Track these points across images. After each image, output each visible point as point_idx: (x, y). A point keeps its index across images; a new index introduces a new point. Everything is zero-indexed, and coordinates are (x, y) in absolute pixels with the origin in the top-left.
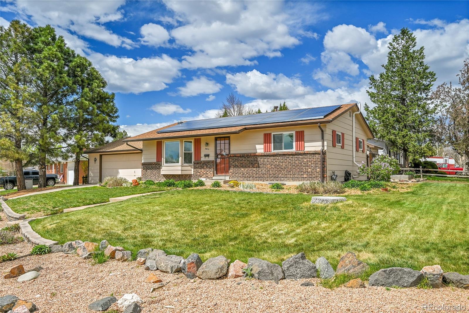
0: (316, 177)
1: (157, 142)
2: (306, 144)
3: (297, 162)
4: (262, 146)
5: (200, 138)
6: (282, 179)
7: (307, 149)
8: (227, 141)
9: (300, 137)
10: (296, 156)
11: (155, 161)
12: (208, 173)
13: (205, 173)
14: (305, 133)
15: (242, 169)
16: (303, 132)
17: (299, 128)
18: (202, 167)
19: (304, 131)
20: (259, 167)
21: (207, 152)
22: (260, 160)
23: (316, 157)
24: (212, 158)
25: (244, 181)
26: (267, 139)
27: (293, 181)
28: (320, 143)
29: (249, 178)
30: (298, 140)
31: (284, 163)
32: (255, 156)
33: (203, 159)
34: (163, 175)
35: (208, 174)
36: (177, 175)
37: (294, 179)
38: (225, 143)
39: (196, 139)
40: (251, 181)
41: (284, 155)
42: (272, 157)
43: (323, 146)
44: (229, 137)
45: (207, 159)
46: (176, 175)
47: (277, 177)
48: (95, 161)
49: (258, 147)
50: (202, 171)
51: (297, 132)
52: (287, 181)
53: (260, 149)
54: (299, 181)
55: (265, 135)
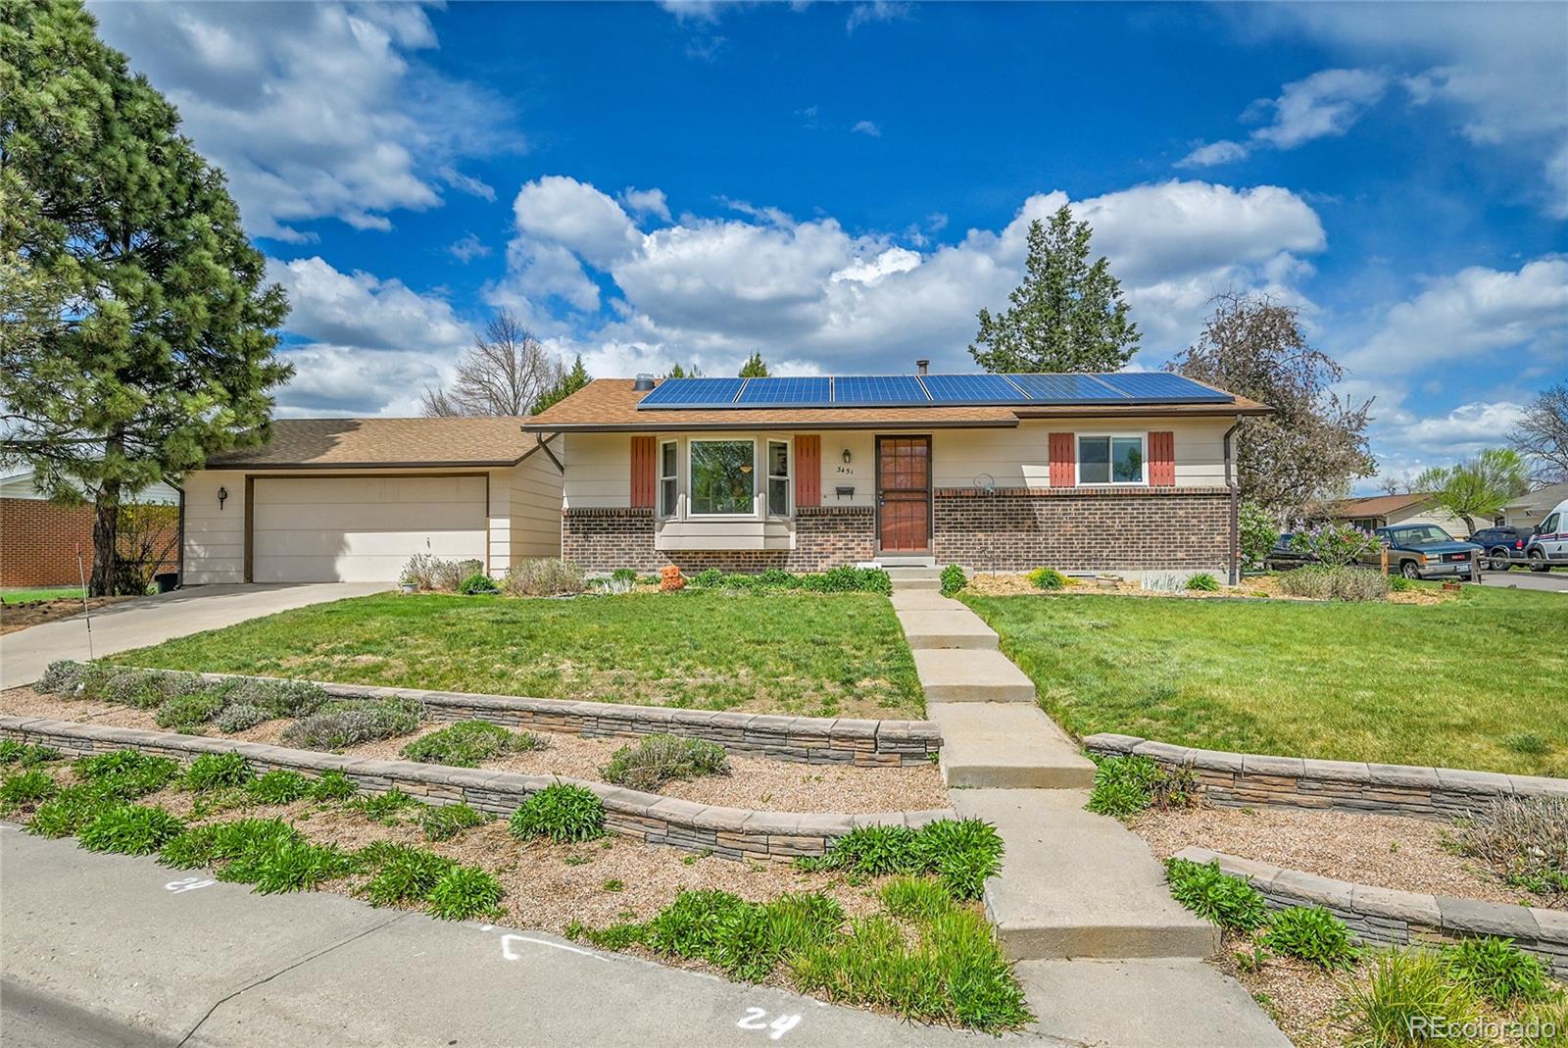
0: (1213, 557)
1: (633, 438)
2: (1179, 470)
3: (1156, 518)
4: (1045, 470)
5: (819, 436)
6: (1112, 562)
7: (1181, 483)
8: (920, 449)
9: (1163, 449)
10: (1154, 501)
11: (624, 502)
12: (852, 545)
13: (840, 545)
14: (1177, 439)
15: (981, 535)
16: (1170, 435)
17: (1161, 426)
18: (830, 527)
19: (1172, 433)
20: (1036, 528)
21: (845, 481)
22: (1042, 510)
23: (1211, 504)
24: (865, 498)
25: (986, 569)
26: (1059, 449)
27: (1144, 569)
28: (1221, 469)
29: (1005, 560)
30: (1159, 456)
31: (1117, 521)
32: (1027, 496)
33: (829, 500)
34: (666, 552)
35: (853, 549)
36: (726, 552)
37: (1147, 563)
38: (912, 456)
39: (802, 437)
40: (1010, 569)
41: (1118, 496)
42: (1080, 503)
43: (1228, 476)
44: (928, 438)
45: (845, 502)
46: (719, 552)
47: (1095, 559)
48: (222, 500)
49: (1027, 470)
50: (831, 538)
51: (1153, 436)
52: (1126, 569)
53: (1037, 477)
54: (1163, 568)
55: (1053, 438)
